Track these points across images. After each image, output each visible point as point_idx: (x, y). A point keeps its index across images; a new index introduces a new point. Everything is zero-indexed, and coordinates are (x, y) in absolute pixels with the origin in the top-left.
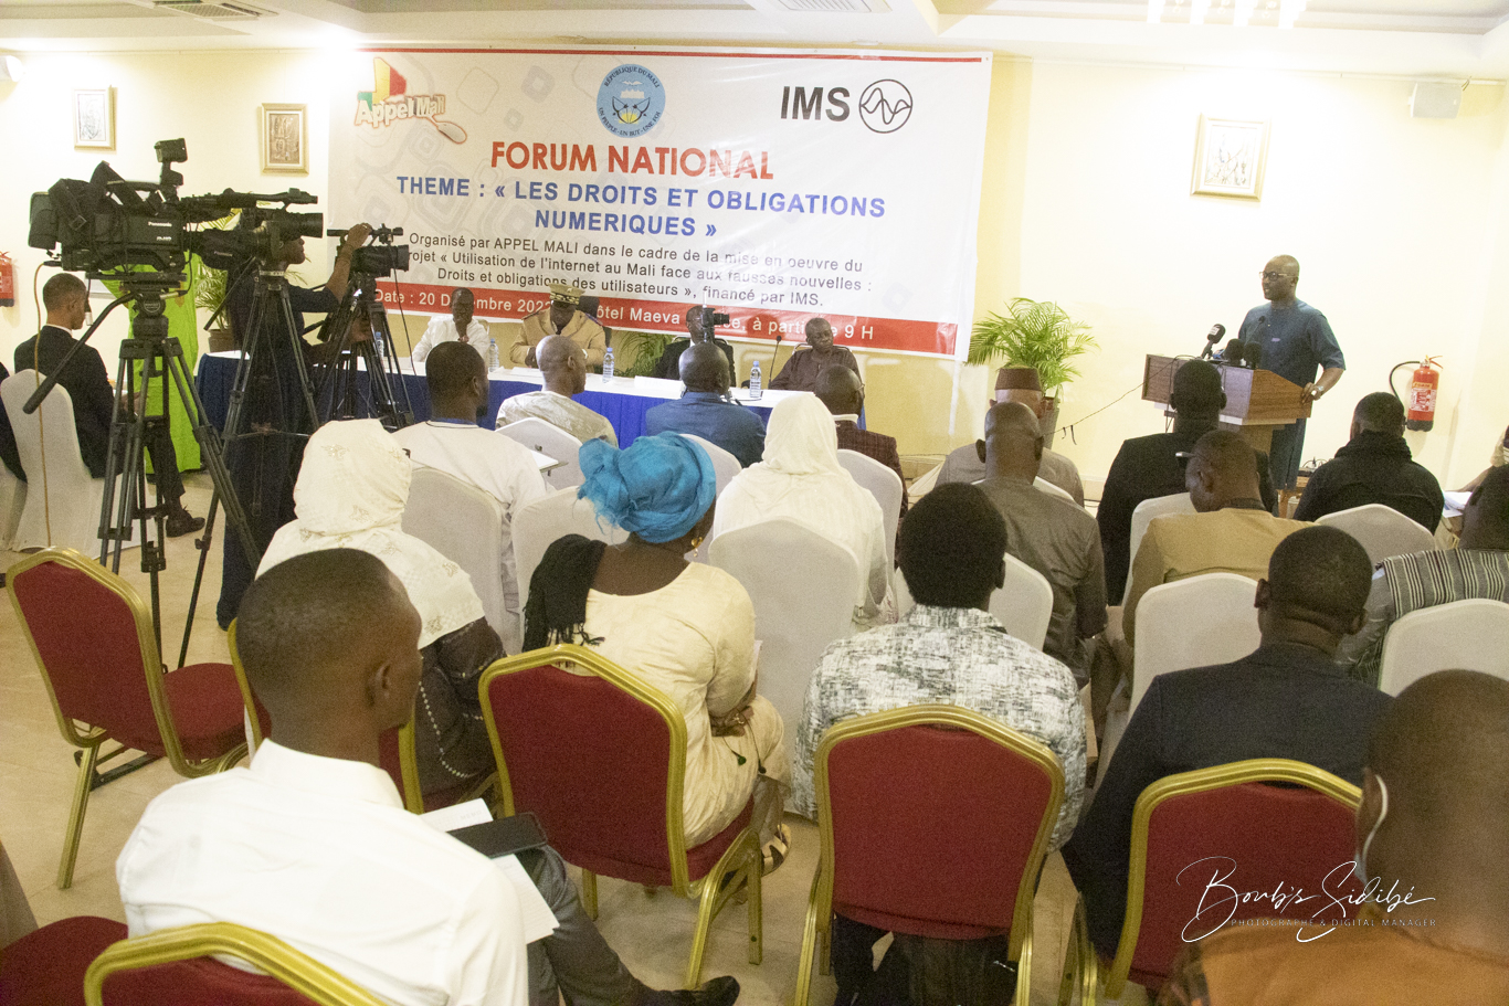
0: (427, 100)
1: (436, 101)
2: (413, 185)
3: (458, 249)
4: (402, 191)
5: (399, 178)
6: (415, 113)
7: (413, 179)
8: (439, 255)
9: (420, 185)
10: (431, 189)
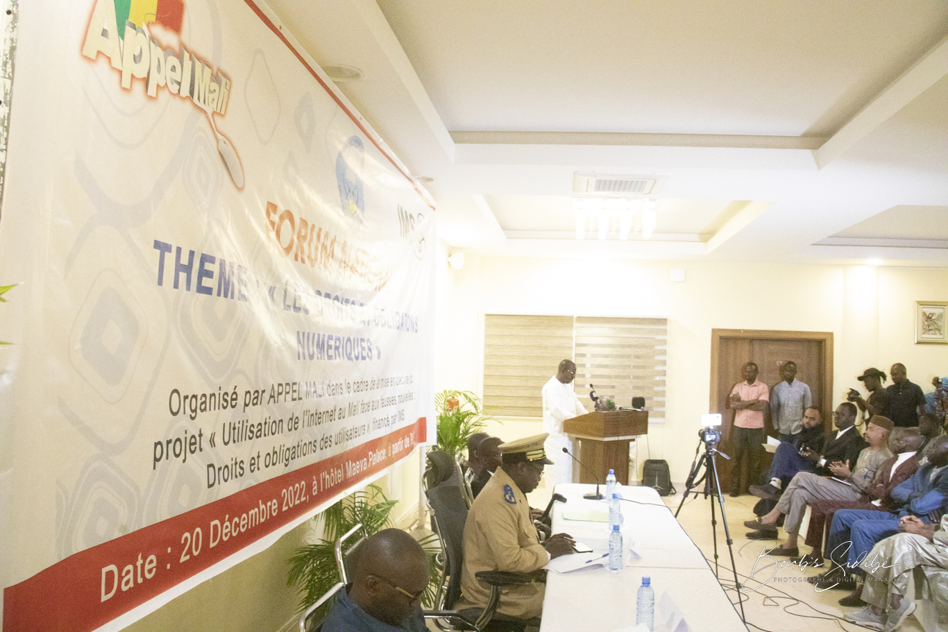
0: (208, 72)
1: (220, 84)
2: (179, 268)
3: (228, 415)
4: (160, 283)
5: (157, 245)
6: (192, 92)
7: (179, 250)
8: (207, 435)
9: (188, 269)
10: (206, 282)
